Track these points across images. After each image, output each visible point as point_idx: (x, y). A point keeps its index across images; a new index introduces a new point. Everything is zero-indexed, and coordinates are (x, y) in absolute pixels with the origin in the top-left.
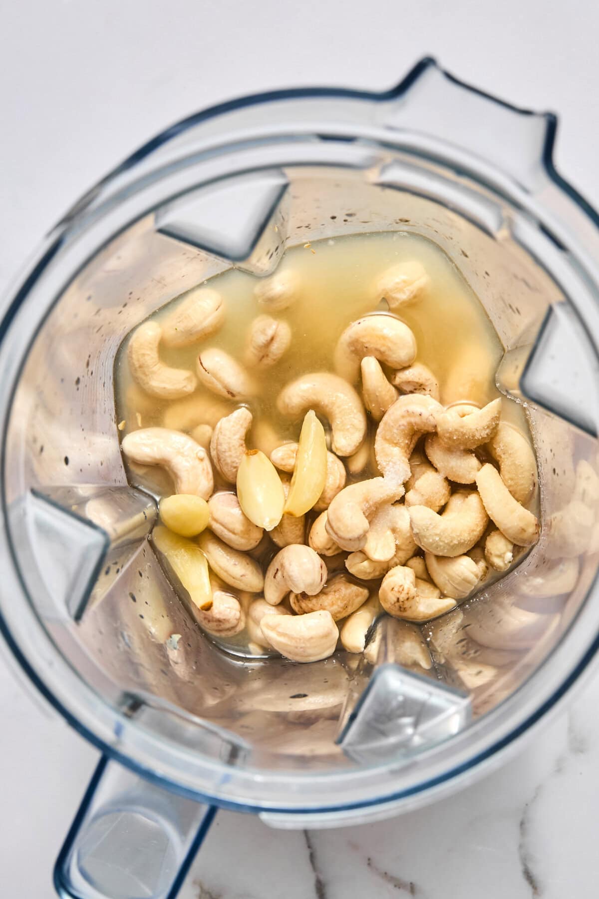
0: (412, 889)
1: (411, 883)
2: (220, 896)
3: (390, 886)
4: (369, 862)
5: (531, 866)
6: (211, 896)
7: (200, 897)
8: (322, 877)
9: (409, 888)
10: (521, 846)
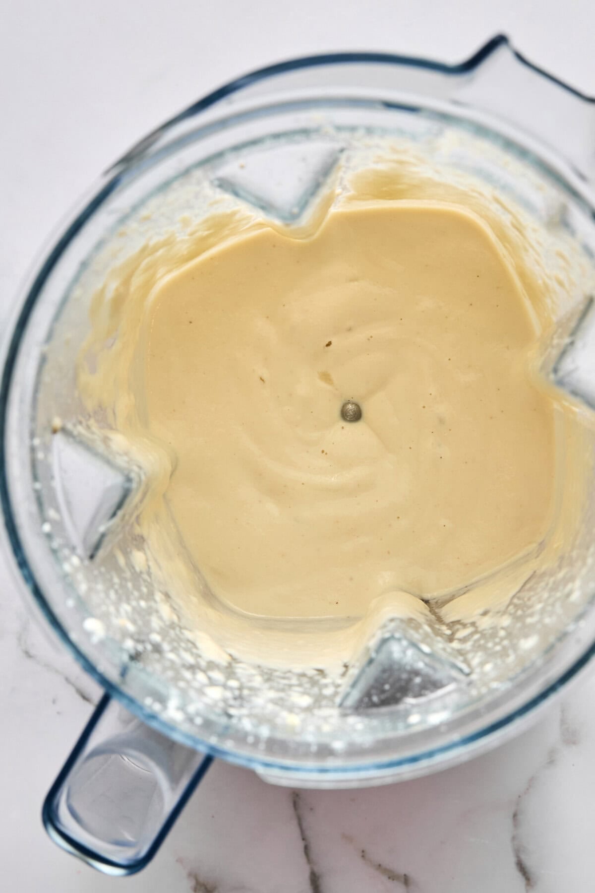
0: (406, 880)
1: (405, 875)
2: (215, 888)
3: (384, 878)
4: (364, 855)
5: (523, 857)
6: (206, 888)
7: (195, 890)
8: (316, 869)
9: (403, 880)
10: (514, 838)
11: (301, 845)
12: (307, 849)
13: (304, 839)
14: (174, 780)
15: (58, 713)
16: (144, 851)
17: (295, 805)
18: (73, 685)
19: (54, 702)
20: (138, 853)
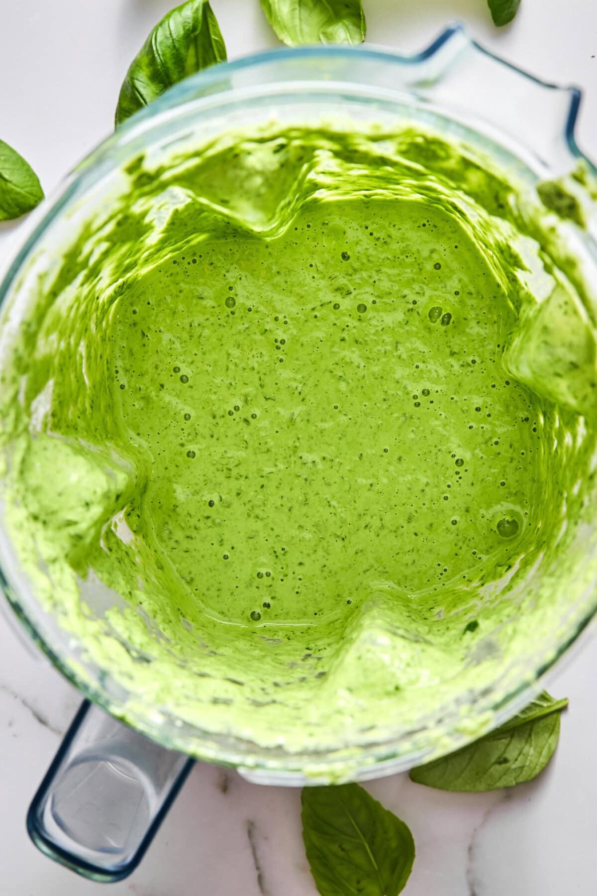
10: (469, 872)
11: (255, 874)
12: (260, 878)
13: (258, 868)
14: (158, 784)
15: (15, 736)
16: (130, 856)
17: (250, 833)
18: (30, 708)
19: (10, 724)
20: (125, 860)
